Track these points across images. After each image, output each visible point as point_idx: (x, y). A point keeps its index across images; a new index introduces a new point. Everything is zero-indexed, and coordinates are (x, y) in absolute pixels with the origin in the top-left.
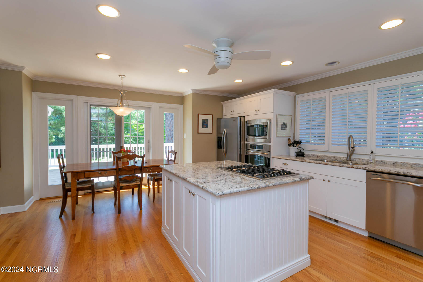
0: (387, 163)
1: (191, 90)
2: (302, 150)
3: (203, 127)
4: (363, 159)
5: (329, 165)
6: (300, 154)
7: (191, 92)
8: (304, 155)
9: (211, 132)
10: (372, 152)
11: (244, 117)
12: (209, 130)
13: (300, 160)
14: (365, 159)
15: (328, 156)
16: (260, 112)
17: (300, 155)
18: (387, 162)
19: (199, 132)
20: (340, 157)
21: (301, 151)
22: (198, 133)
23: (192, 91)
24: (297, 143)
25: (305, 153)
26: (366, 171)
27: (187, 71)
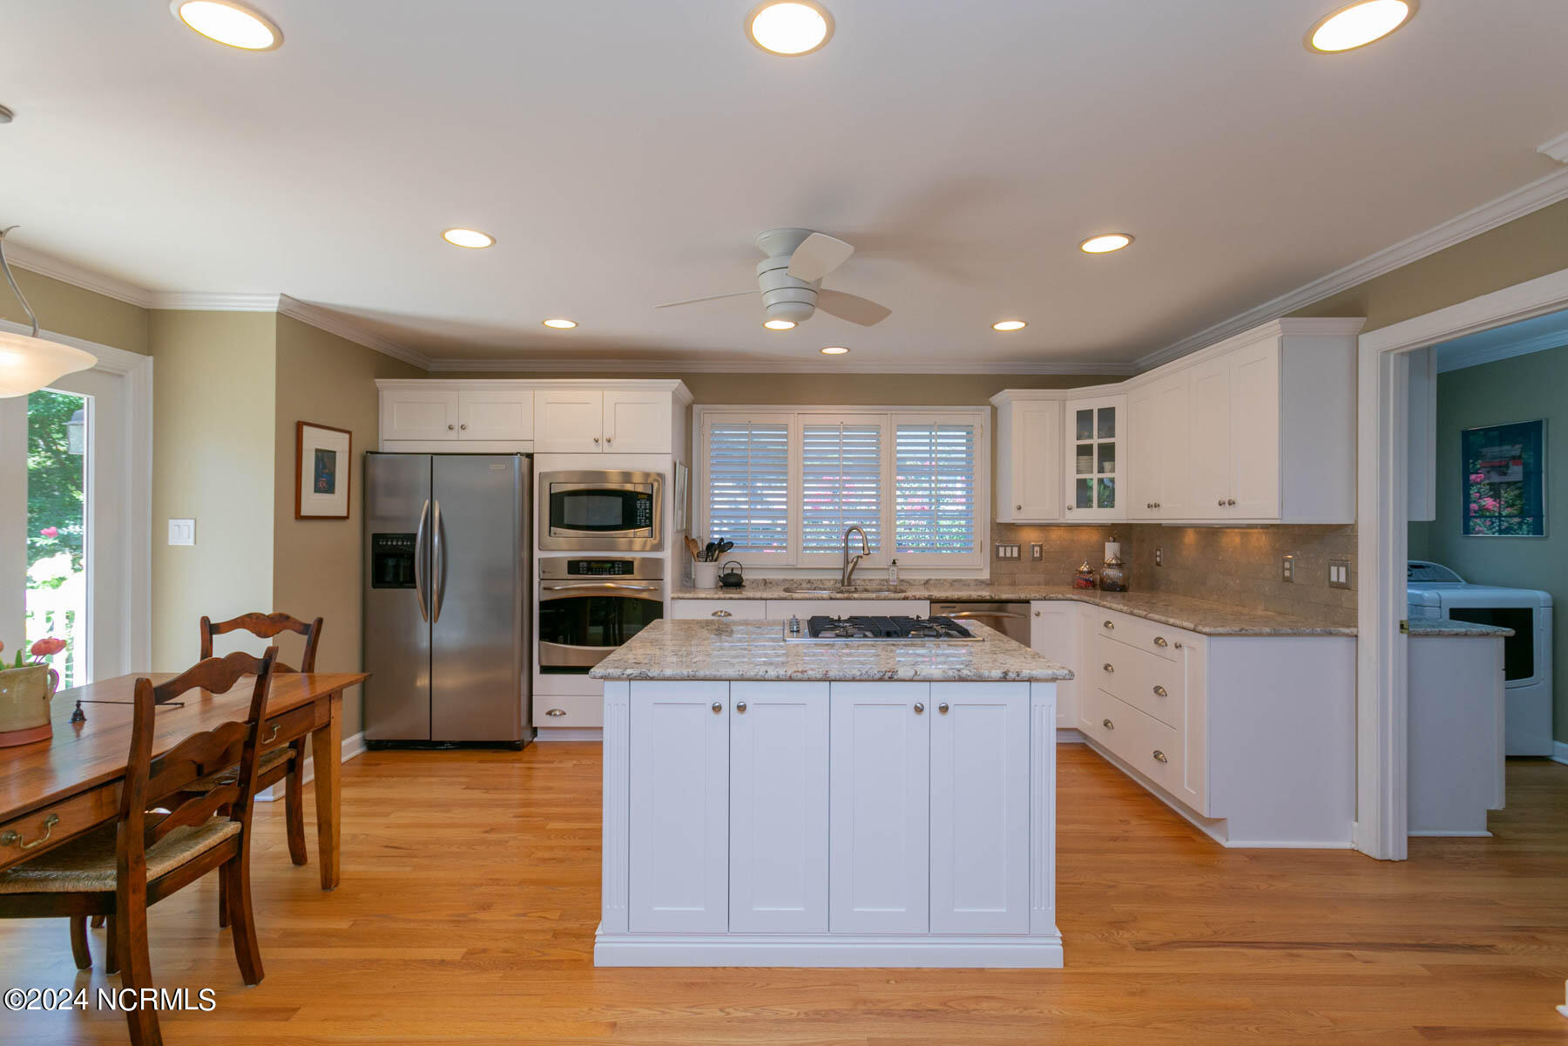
0: (915, 583)
1: (277, 298)
2: (737, 568)
3: (317, 490)
4: (871, 580)
5: (855, 599)
6: (733, 580)
7: (271, 305)
8: (743, 584)
9: (345, 514)
10: (894, 563)
11: (530, 456)
12: (334, 503)
13: (728, 596)
14: (874, 580)
15: (792, 580)
16: (615, 447)
17: (731, 582)
18: (915, 580)
19: (302, 514)
20: (821, 580)
21: (734, 572)
22: (299, 516)
23: (281, 302)
24: (716, 549)
25: (744, 577)
26: (929, 602)
27: (486, 242)
